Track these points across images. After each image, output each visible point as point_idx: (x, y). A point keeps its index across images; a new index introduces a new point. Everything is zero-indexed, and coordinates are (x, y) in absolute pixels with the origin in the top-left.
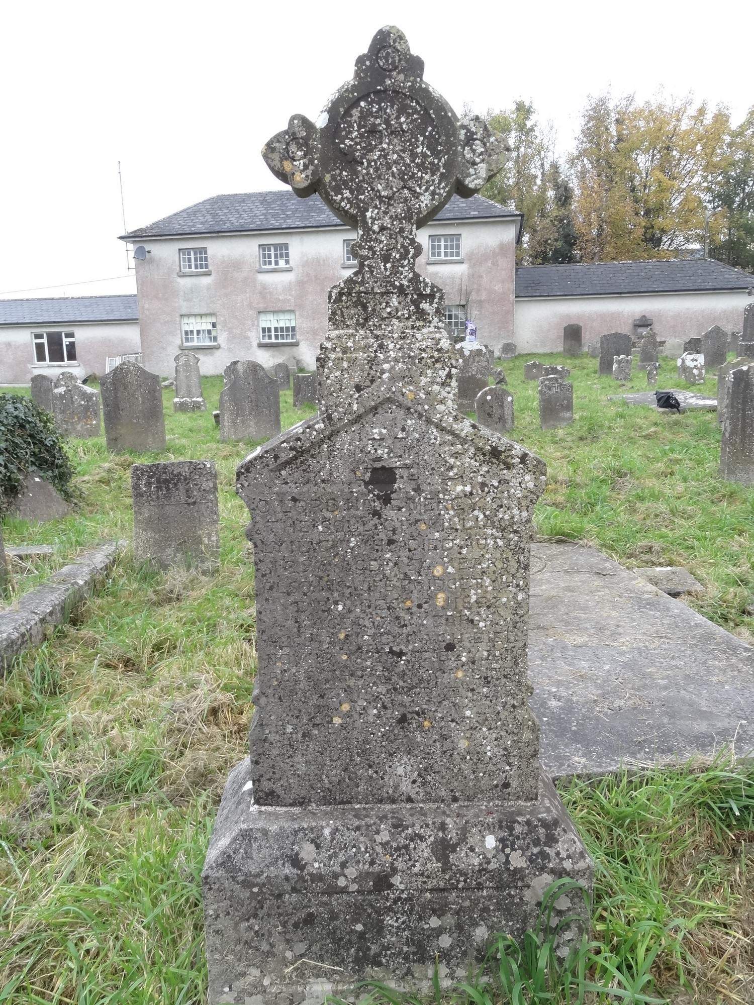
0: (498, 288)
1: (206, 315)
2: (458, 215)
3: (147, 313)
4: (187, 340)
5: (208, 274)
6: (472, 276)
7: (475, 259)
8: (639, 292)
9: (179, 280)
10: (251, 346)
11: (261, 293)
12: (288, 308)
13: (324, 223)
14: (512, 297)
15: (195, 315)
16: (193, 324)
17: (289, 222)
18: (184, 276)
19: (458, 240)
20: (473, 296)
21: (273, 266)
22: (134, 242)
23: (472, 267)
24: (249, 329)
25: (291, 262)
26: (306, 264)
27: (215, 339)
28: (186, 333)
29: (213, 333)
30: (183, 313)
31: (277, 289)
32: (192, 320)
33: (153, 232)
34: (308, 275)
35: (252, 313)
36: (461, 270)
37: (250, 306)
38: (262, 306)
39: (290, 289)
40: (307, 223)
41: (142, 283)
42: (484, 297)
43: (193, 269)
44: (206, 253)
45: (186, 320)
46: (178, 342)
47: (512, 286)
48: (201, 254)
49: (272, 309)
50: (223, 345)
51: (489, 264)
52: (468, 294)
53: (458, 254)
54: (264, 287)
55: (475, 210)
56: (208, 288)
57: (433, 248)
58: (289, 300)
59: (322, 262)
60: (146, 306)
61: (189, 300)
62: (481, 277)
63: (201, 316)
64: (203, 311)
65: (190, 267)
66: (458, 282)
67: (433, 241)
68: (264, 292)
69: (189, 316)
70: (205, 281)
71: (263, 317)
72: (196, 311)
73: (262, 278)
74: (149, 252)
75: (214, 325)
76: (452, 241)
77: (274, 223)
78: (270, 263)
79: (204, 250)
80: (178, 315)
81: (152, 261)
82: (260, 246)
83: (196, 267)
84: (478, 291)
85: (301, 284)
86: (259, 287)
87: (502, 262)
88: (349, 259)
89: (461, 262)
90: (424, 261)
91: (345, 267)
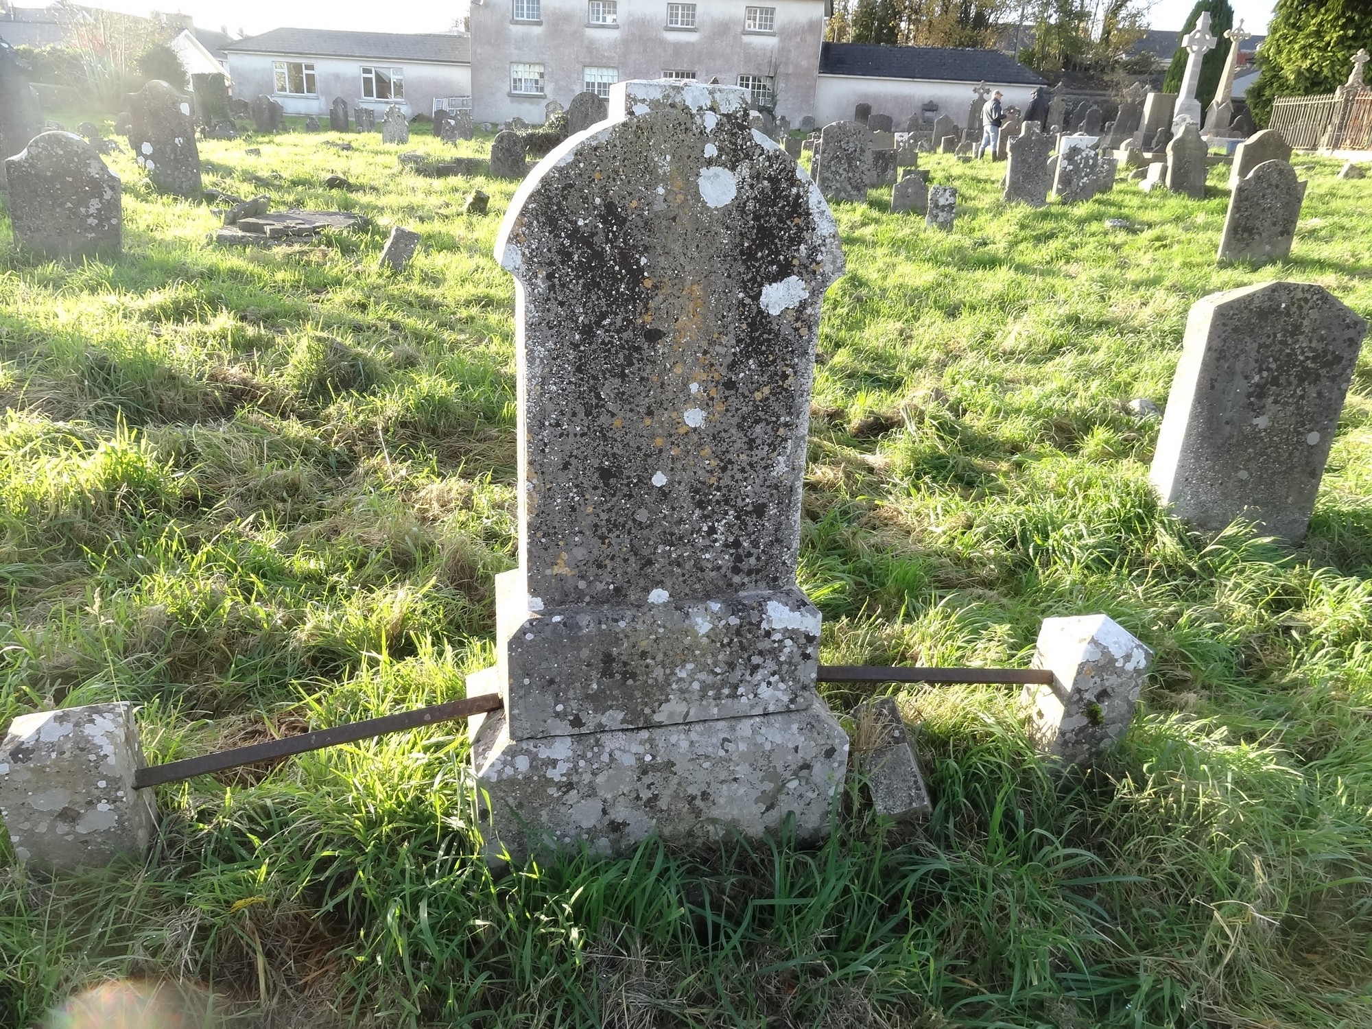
0: (804, 63)
1: (535, 64)
3: (479, 57)
4: (515, 88)
5: (539, 23)
6: (783, 50)
7: (787, 34)
9: (512, 27)
11: (587, 48)
12: (612, 65)
14: (816, 72)
15: (525, 64)
16: (522, 72)
18: (517, 23)
19: (772, 13)
20: (781, 69)
21: (601, 22)
23: (781, 41)
24: (574, 82)
25: (617, 18)
26: (632, 23)
27: (542, 89)
28: (515, 80)
29: (540, 83)
30: (513, 59)
31: (603, 44)
32: (521, 68)
34: (633, 34)
35: (578, 66)
36: (772, 42)
37: (577, 59)
38: (588, 60)
39: (615, 47)
41: (476, 27)
42: (791, 70)
43: (526, 18)
44: (538, 3)
45: (515, 67)
46: (508, 89)
47: (817, 62)
48: (533, 3)
49: (597, 65)
50: (548, 96)
51: (798, 39)
52: (776, 67)
53: (771, 27)
54: (591, 42)
56: (538, 38)
57: (749, 18)
58: (613, 56)
59: (647, 23)
60: (479, 51)
61: (519, 48)
62: (789, 51)
63: (531, 64)
64: (533, 60)
65: (523, 15)
66: (769, 54)
67: (750, 12)
68: (591, 47)
69: (519, 63)
70: (537, 30)
71: (587, 70)
72: (525, 60)
73: (590, 32)
75: (542, 75)
76: (767, 13)
78: (598, 19)
80: (508, 61)
82: (590, 1)
83: (529, 16)
84: (786, 64)
85: (625, 42)
86: (586, 42)
87: (810, 39)
88: (671, 22)
89: (773, 35)
90: (740, 30)
91: (667, 29)
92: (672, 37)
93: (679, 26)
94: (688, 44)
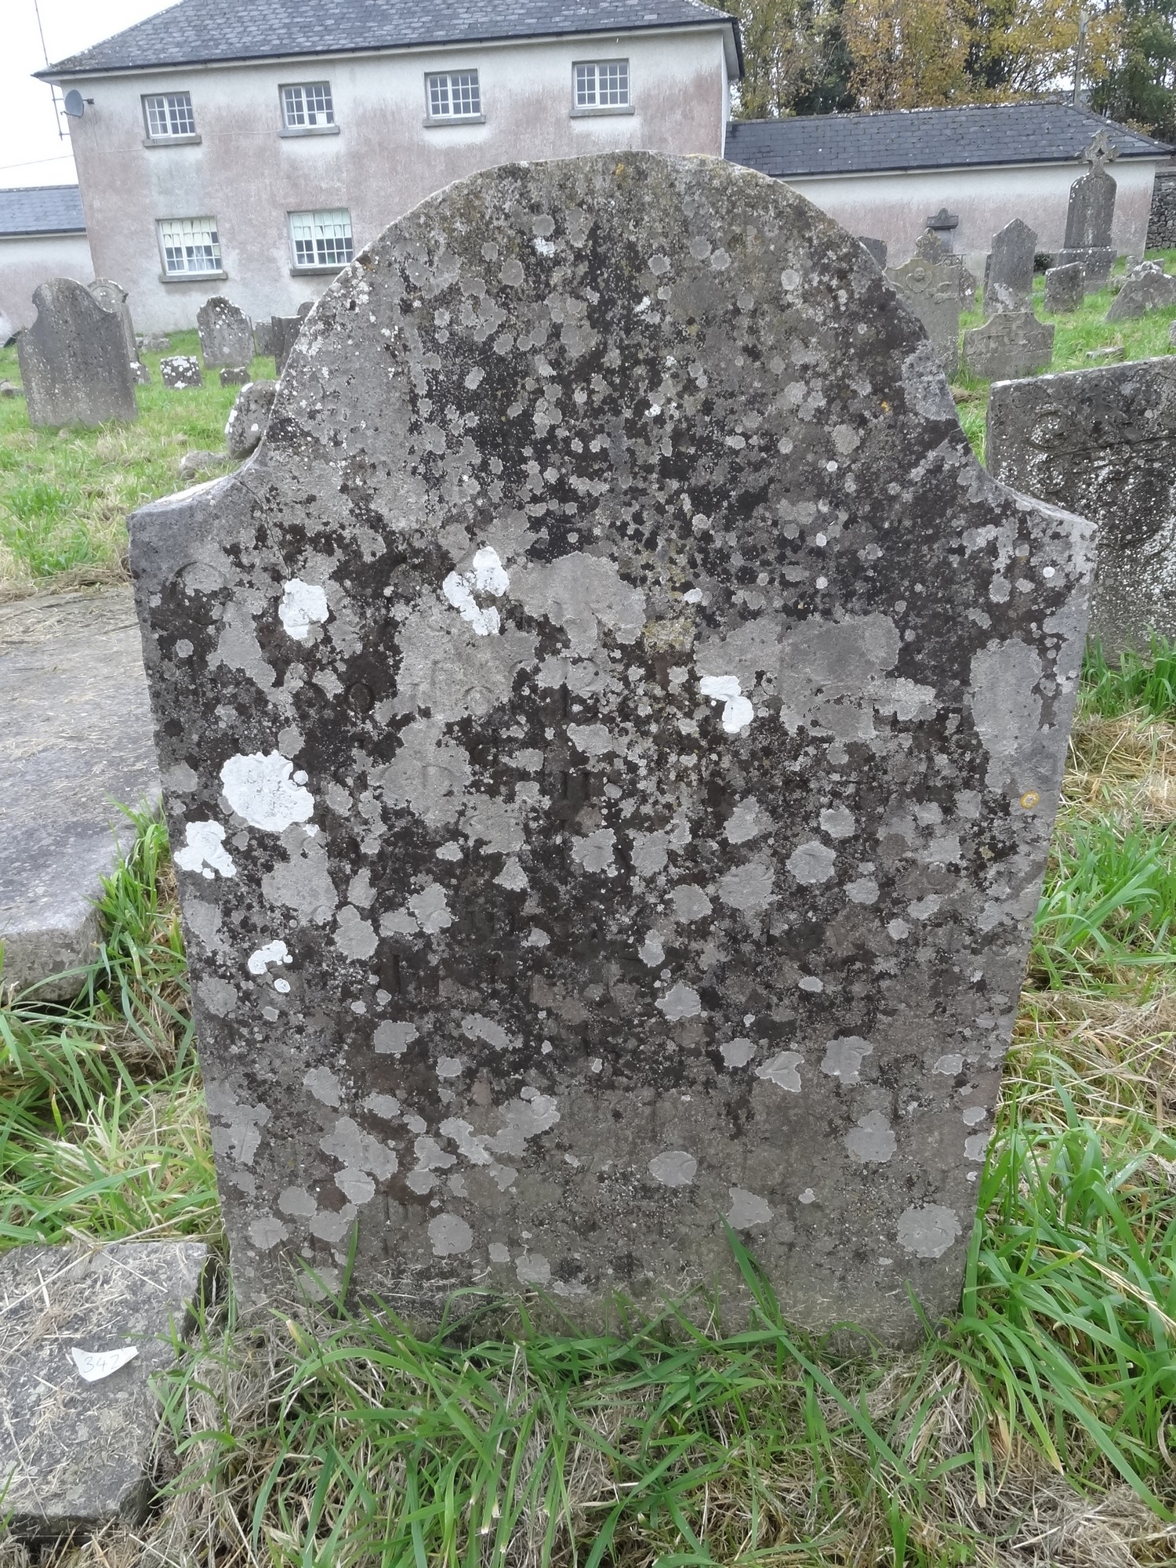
1: (200, 219)
2: (622, 21)
3: (99, 216)
4: (172, 265)
5: (196, 143)
6: (650, 140)
7: (656, 108)
8: (938, 166)
9: (148, 154)
10: (280, 276)
11: (289, 177)
12: (337, 205)
13: (389, 40)
15: (181, 220)
16: (180, 237)
17: (330, 41)
18: (154, 146)
19: (624, 71)
21: (307, 125)
22: (63, 83)
23: (648, 121)
24: (274, 244)
25: (336, 118)
26: (362, 121)
27: (219, 263)
28: (169, 252)
29: (215, 253)
30: (161, 215)
31: (315, 168)
32: (176, 228)
33: (94, 64)
34: (367, 142)
35: (277, 214)
36: (628, 128)
37: (273, 202)
38: (292, 201)
39: (339, 169)
40: (360, 42)
41: (84, 161)
43: (170, 134)
44: (189, 103)
45: (166, 229)
46: (157, 269)
48: (180, 104)
49: (310, 208)
50: (232, 274)
51: (678, 116)
53: (624, 98)
54: (294, 165)
55: (652, 11)
56: (199, 170)
57: (581, 86)
58: (338, 190)
59: (390, 118)
60: (97, 204)
61: (166, 192)
62: (663, 140)
63: (192, 220)
64: (193, 212)
65: (165, 130)
67: (581, 73)
68: (294, 175)
69: (171, 221)
70: (192, 155)
71: (296, 222)
72: (182, 212)
73: (289, 147)
74: (90, 102)
75: (215, 237)
76: (613, 72)
77: (303, 42)
78: (301, 120)
79: (183, 98)
80: (152, 220)
81: (96, 119)
82: (281, 86)
83: (175, 131)
85: (356, 158)
86: (285, 166)
87: (700, 112)
88: (436, 110)
89: (629, 114)
90: (564, 111)
91: (431, 126)
92: (440, 139)
93: (451, 115)
94: (471, 148)
